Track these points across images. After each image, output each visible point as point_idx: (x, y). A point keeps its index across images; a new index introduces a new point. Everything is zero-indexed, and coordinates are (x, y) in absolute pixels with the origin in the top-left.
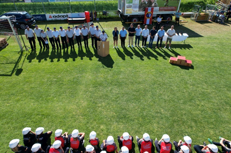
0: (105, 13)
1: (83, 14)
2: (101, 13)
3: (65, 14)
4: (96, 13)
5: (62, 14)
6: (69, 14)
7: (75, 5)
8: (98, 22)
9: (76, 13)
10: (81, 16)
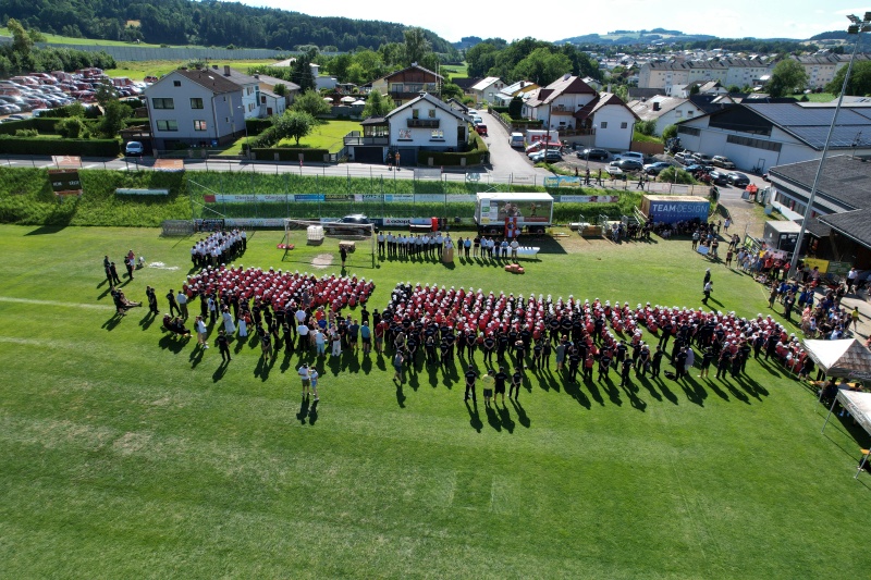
0: (457, 221)
1: (429, 220)
2: (453, 220)
3: (407, 219)
4: (445, 220)
5: (404, 219)
6: (412, 220)
7: (418, 207)
8: (448, 231)
9: (420, 219)
10: (427, 222)
